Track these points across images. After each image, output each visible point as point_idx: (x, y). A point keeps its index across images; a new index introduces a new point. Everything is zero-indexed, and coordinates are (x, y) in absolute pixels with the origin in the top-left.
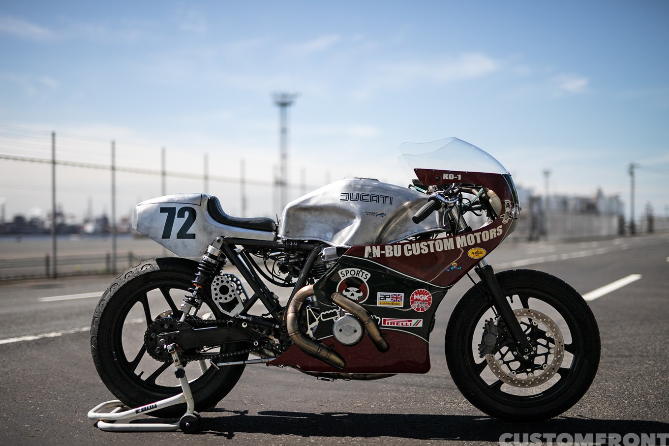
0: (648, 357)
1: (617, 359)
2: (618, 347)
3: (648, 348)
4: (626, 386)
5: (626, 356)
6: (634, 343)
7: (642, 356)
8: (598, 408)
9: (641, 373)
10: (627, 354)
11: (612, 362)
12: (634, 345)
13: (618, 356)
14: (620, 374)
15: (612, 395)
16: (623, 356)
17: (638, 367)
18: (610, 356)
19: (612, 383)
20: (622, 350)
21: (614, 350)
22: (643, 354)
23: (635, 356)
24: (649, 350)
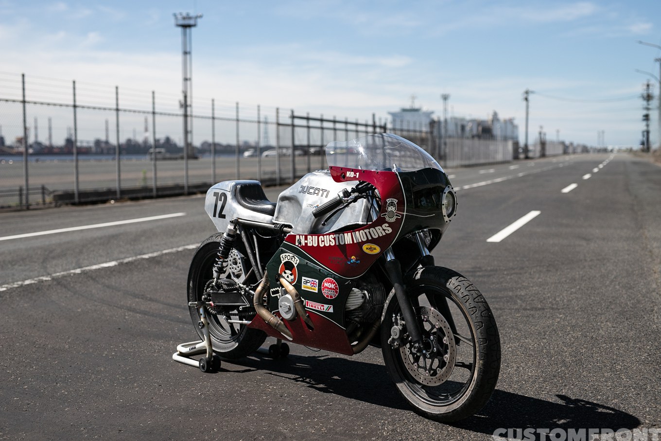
0: (559, 309)
1: (532, 312)
2: (530, 299)
3: (557, 299)
4: (543, 343)
5: (540, 309)
6: (544, 294)
7: (553, 309)
8: (523, 368)
9: (555, 328)
10: (539, 306)
11: (527, 316)
12: (544, 296)
13: (532, 309)
14: (537, 330)
15: (533, 354)
16: (536, 309)
17: (551, 322)
18: (525, 309)
19: (531, 340)
20: (534, 302)
21: (528, 303)
22: (554, 307)
23: (547, 309)
24: (558, 301)
